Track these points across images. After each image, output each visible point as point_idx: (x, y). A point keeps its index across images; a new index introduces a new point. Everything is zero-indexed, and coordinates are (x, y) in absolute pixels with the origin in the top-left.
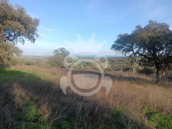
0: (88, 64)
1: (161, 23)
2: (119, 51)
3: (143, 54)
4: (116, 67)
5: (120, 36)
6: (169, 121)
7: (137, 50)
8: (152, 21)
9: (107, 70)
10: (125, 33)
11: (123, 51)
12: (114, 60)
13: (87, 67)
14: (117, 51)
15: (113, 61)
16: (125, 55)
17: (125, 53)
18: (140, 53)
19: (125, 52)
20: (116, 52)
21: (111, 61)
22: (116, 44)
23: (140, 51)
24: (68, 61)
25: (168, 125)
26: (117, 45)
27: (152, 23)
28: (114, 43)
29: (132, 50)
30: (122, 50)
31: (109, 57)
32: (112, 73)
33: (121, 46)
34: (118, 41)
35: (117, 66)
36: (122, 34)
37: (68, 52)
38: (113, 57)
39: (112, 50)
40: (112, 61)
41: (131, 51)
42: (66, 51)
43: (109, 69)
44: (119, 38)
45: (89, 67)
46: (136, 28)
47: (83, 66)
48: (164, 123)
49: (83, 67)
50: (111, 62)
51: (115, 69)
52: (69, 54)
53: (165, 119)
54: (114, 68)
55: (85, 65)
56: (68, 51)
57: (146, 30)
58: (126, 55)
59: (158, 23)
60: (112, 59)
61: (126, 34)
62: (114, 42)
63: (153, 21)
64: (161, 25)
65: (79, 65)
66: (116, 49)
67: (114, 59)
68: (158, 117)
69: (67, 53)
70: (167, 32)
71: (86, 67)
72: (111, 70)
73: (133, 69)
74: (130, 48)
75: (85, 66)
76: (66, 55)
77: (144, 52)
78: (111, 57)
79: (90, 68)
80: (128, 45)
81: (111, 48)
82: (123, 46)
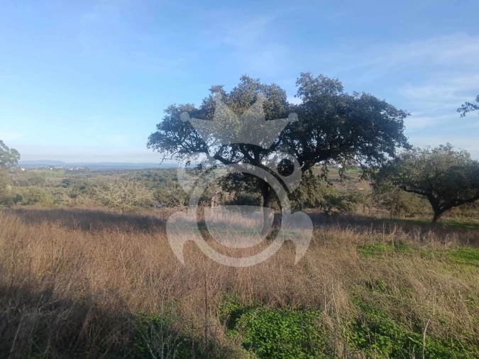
0: (82, 188)
1: (269, 84)
2: (169, 153)
3: (232, 159)
4: (168, 196)
5: (172, 109)
6: (277, 324)
7: (217, 150)
8: (248, 78)
9: (141, 205)
10: (185, 103)
11: (181, 152)
12: (164, 177)
13: (80, 198)
14: (166, 151)
15: (161, 180)
16: (187, 164)
17: (188, 158)
18: (224, 157)
19: (186, 155)
20: (163, 153)
21: (154, 180)
22: (163, 132)
23: (225, 153)
24: (14, 182)
25: (275, 335)
26: (163, 135)
27: (248, 82)
28: (155, 130)
29: (205, 150)
30: (179, 149)
31: (149, 169)
32: (155, 215)
33: (175, 138)
34: (166, 125)
35: (169, 192)
36: (177, 106)
37: (15, 151)
38: (162, 169)
39: (151, 149)
40: (157, 178)
41: (201, 151)
42: (7, 148)
43: (147, 201)
44: (169, 115)
45: (87, 198)
46: (210, 92)
47: (66, 198)
48: (267, 331)
49: (68, 198)
50: (156, 183)
51: (165, 202)
52: (19, 158)
53: (270, 320)
54: (164, 198)
55: (74, 193)
56: (12, 150)
57: (235, 99)
58: (189, 162)
59: (261, 84)
60: (156, 175)
61: (188, 105)
62: (157, 125)
63: (251, 77)
64: (270, 90)
65: (55, 194)
66: (163, 146)
67: (162, 174)
68: (255, 319)
69: (11, 156)
70: (282, 107)
71: (77, 200)
72: (152, 206)
73: (210, 199)
74: (198, 145)
75: (74, 196)
76: (6, 162)
77: (234, 155)
78: (155, 169)
79: (90, 200)
80: (193, 137)
81: (148, 144)
82: (181, 137)
